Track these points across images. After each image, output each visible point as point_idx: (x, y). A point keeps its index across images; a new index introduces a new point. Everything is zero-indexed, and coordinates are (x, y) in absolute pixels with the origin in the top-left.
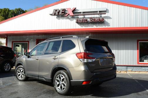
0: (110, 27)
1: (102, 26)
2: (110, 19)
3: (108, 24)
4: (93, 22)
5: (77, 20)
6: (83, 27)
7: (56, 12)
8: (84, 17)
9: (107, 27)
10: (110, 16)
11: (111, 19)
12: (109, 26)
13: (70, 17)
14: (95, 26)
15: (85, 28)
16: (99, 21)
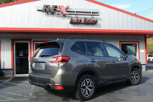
1: (95, 27)
3: (100, 26)
4: (87, 23)
5: (72, 20)
7: (46, 8)
8: (77, 17)
10: (102, 18)
14: (88, 27)
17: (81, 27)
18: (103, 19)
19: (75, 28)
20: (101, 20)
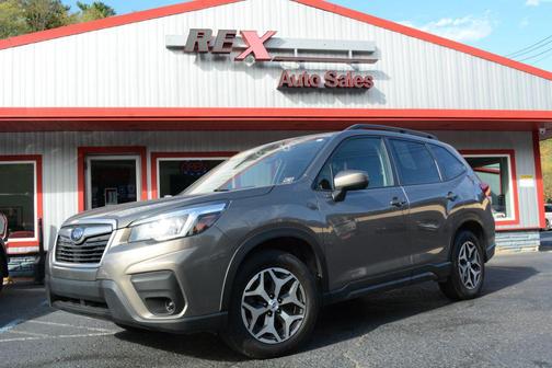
0: (386, 107)
1: (363, 103)
2: (385, 82)
3: (380, 97)
4: (338, 87)
5: (285, 79)
6: (301, 103)
8: (302, 68)
9: (376, 106)
10: (385, 72)
11: (391, 82)
12: (384, 102)
13: (249, 65)
14: (340, 103)
15: (306, 106)
16: (356, 85)
17: (316, 103)
18: (390, 75)
19: (295, 106)
20: (382, 76)
